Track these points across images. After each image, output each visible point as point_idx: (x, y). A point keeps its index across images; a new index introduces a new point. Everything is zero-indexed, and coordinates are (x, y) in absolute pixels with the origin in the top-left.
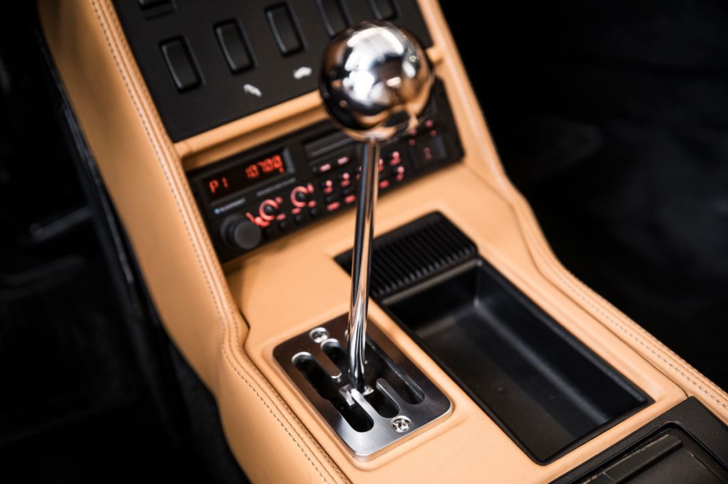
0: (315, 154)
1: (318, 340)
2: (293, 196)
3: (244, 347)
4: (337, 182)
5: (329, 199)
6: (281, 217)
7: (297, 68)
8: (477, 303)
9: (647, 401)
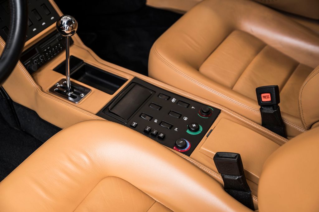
0: (42, 48)
1: (58, 86)
2: (40, 58)
3: (42, 90)
4: (49, 53)
5: (48, 57)
6: (39, 63)
7: (33, 29)
8: (86, 73)
9: (127, 80)
